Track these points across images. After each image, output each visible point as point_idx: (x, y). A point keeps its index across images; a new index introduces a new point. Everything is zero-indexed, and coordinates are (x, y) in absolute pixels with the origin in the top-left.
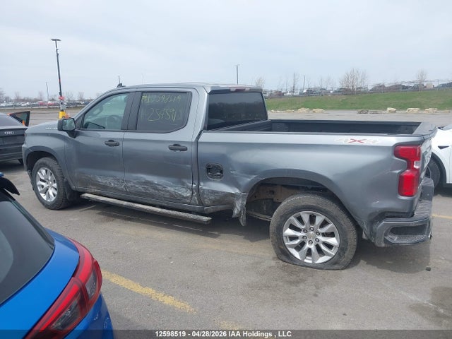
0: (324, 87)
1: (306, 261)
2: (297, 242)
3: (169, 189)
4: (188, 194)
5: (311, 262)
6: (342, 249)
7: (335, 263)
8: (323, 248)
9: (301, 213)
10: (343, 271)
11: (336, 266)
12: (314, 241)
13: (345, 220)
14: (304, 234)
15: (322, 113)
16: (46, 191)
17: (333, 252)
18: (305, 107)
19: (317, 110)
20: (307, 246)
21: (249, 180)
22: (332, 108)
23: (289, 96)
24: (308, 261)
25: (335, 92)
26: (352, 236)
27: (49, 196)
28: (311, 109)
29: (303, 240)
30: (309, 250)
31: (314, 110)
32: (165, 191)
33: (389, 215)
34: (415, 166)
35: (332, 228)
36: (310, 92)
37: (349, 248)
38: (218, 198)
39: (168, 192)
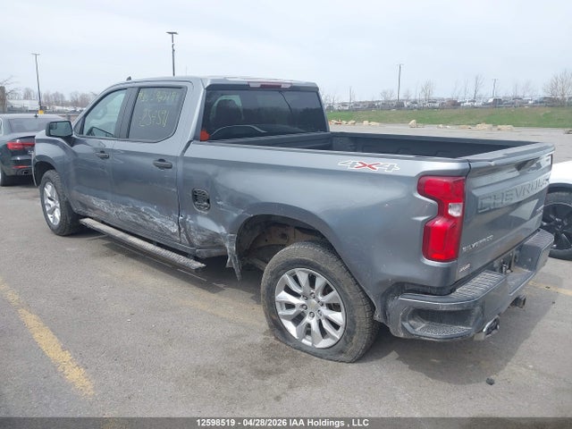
0: (520, 94)
1: (304, 341)
2: (292, 312)
3: (156, 220)
4: (175, 229)
5: (309, 343)
6: (349, 332)
7: (341, 352)
8: (326, 326)
9: (296, 270)
10: (351, 366)
11: (342, 357)
12: (316, 313)
13: (352, 287)
14: (303, 302)
15: (511, 130)
16: (52, 212)
17: (337, 335)
18: (487, 122)
19: (503, 127)
20: (307, 319)
21: (236, 215)
22: (529, 125)
23: (467, 107)
24: (307, 342)
25: (536, 102)
26: (361, 314)
27: (54, 218)
28: (495, 125)
29: (302, 310)
30: (309, 325)
31: (499, 127)
32: (153, 223)
33: (411, 288)
34: (450, 212)
35: (335, 297)
36: (498, 102)
37: (357, 330)
38: (205, 238)
39: (155, 224)
